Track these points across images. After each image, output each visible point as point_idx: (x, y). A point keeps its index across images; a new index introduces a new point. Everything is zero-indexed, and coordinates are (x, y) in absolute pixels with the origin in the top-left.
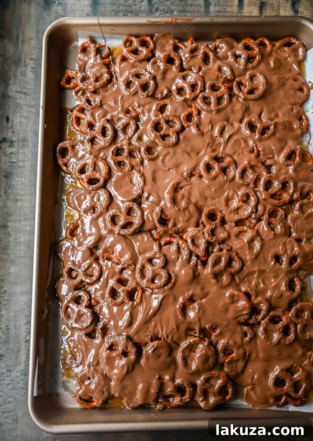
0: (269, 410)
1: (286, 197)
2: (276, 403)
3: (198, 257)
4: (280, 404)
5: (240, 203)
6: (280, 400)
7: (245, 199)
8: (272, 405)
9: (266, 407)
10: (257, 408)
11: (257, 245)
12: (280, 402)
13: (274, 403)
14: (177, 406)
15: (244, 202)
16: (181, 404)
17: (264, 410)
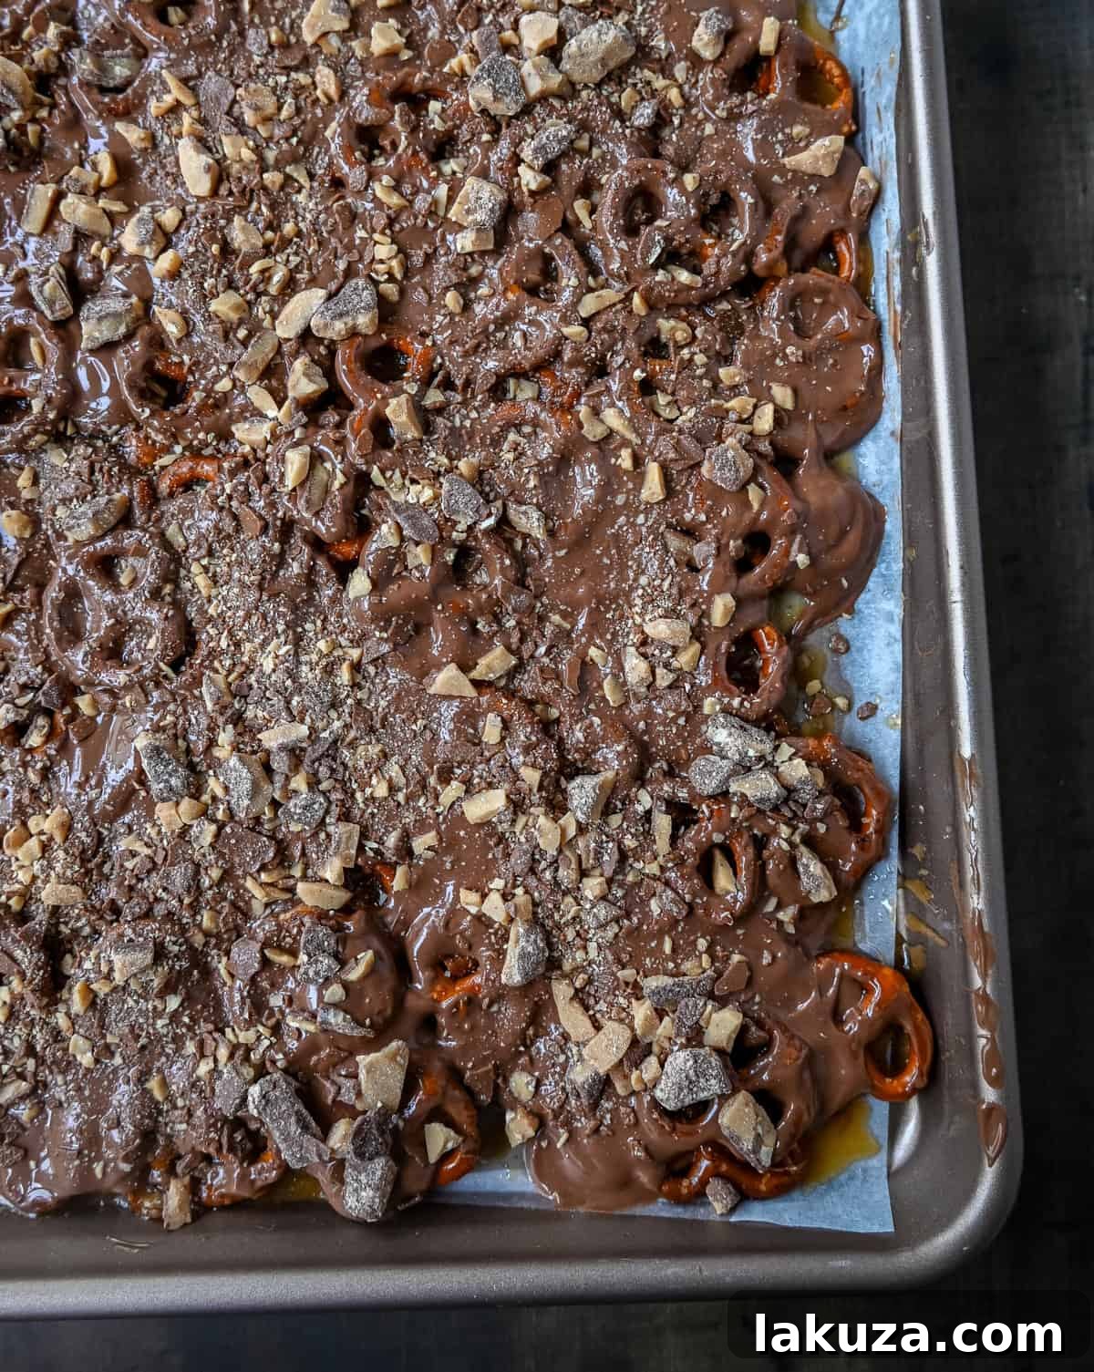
0: (634, 1217)
1: (720, 259)
2: (665, 1188)
3: (317, 544)
4: (685, 1191)
5: (511, 296)
6: (686, 1172)
7: (533, 276)
8: (649, 1197)
9: (623, 1206)
10: (582, 1210)
11: (585, 482)
12: (685, 1183)
13: (655, 1190)
14: (227, 1202)
15: (532, 291)
16: (246, 1193)
17: (611, 1217)
